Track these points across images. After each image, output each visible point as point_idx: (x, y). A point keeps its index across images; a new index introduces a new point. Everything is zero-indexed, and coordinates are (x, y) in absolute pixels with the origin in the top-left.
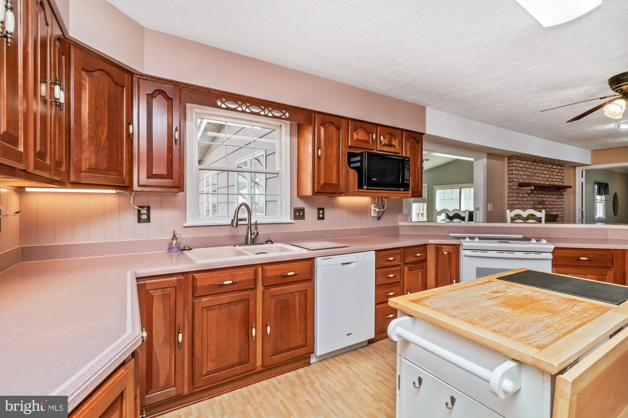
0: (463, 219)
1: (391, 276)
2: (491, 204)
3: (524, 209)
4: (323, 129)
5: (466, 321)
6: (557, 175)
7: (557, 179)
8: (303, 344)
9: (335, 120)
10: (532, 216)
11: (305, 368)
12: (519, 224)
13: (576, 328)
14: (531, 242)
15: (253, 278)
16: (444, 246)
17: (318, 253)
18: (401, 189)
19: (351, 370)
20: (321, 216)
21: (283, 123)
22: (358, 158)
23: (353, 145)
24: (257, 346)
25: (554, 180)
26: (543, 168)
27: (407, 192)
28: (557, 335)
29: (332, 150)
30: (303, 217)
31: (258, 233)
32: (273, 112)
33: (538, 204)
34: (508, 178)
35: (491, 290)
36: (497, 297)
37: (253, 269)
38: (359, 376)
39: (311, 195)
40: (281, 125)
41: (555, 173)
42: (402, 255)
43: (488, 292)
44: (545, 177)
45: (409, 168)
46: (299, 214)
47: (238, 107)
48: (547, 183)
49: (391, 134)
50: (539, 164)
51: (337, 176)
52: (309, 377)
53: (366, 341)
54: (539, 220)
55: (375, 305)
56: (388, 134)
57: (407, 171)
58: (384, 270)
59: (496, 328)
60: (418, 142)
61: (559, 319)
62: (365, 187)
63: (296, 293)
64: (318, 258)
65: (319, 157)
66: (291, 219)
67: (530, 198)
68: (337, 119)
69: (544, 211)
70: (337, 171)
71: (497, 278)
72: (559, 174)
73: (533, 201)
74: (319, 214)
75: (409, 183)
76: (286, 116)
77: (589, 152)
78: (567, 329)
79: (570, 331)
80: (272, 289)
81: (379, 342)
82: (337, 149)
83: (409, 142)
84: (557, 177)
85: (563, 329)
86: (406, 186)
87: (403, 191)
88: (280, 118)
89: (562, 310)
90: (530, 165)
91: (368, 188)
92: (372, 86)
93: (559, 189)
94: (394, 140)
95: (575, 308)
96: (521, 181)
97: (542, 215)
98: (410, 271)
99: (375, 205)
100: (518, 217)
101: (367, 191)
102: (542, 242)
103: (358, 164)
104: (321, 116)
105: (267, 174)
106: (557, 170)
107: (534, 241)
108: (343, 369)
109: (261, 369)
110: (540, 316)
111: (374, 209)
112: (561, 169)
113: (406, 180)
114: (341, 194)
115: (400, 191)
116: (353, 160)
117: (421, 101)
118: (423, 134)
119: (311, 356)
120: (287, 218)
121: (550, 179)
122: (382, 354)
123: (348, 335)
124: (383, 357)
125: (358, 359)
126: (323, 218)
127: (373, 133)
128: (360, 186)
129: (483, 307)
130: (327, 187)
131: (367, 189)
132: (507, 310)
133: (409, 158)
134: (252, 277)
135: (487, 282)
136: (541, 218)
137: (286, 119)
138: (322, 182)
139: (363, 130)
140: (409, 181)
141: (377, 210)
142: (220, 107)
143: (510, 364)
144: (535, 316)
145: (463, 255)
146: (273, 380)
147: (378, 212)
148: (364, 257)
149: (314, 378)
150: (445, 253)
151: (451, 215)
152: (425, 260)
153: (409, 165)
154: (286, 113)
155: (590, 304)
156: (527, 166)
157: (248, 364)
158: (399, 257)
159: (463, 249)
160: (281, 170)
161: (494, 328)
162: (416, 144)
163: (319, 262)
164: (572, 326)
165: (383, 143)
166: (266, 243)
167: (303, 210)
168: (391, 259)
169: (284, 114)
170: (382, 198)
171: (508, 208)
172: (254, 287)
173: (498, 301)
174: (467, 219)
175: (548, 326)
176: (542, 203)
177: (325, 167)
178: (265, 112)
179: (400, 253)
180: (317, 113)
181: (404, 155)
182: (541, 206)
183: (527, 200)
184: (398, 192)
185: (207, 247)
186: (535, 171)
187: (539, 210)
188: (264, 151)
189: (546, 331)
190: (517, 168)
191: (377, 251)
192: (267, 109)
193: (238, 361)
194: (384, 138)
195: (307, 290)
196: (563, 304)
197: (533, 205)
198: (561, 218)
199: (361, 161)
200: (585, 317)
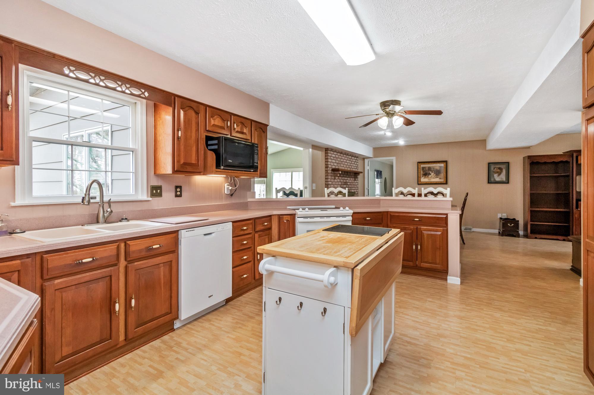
0: (296, 195)
1: (245, 242)
2: (315, 184)
3: (336, 188)
4: (183, 112)
5: (308, 252)
6: (354, 164)
7: (354, 166)
8: (168, 312)
9: (194, 105)
10: (340, 193)
11: (169, 334)
12: (333, 197)
13: (363, 248)
14: (340, 209)
15: (116, 254)
16: (284, 216)
17: (182, 226)
18: (251, 170)
19: (213, 325)
20: (178, 193)
21: (139, 101)
22: (216, 142)
23: (210, 129)
24: (120, 321)
25: (353, 167)
26: (346, 159)
27: (257, 173)
28: (354, 251)
29: (191, 132)
30: (160, 195)
31: (112, 212)
32: (131, 89)
33: (343, 185)
34: (325, 165)
35: (320, 237)
36: (323, 239)
37: (115, 245)
38: (221, 328)
39: (171, 173)
40: (136, 103)
41: (353, 163)
42: (253, 225)
43: (318, 238)
44: (348, 165)
45: (258, 153)
46: (157, 191)
47: (90, 79)
48: (349, 169)
49: (242, 123)
50: (344, 155)
51: (196, 157)
52: (175, 341)
53: (224, 300)
54: (344, 195)
55: (232, 268)
56: (240, 122)
57: (257, 155)
58: (239, 238)
59: (325, 253)
60: (264, 132)
61: (355, 245)
62: (222, 167)
63: (160, 264)
64: (182, 231)
65: (178, 138)
66: (148, 197)
67: (339, 180)
68: (196, 104)
69: (347, 189)
70: (196, 151)
71: (323, 230)
72: (355, 163)
73: (341, 182)
74: (176, 192)
75: (258, 165)
76: (145, 96)
77: (371, 149)
78: (359, 249)
79: (360, 249)
80: (136, 263)
81: (235, 300)
82: (196, 131)
83: (256, 131)
84: (354, 165)
85: (357, 249)
86: (255, 168)
87: (253, 171)
88: (139, 96)
89: (356, 241)
90: (339, 156)
91: (225, 168)
92: (227, 80)
93: (356, 174)
94: (245, 128)
95: (363, 240)
96: (334, 167)
97: (346, 191)
98: (260, 238)
99: (229, 184)
100: (332, 193)
101: (224, 171)
102: (346, 209)
103: (216, 147)
104: (181, 99)
105: (113, 151)
106: (354, 160)
107: (341, 209)
108: (207, 327)
109: (123, 343)
110: (346, 245)
111: (227, 188)
112: (356, 160)
113: (255, 163)
114: (199, 173)
115: (250, 171)
116: (210, 142)
117: (266, 99)
118: (268, 125)
119: (175, 323)
120: (143, 195)
121: (350, 167)
122: (238, 308)
123: (209, 297)
124: (239, 310)
125: (218, 316)
126: (180, 196)
127: (228, 121)
128: (218, 166)
129: (317, 245)
130: (186, 166)
131: (223, 169)
132: (329, 245)
133: (257, 144)
134: (114, 252)
135: (317, 233)
136: (345, 193)
137: (145, 98)
138: (182, 162)
139: (219, 117)
140: (258, 163)
141: (230, 188)
142: (67, 76)
143: (333, 269)
144: (344, 245)
145: (298, 222)
146: (138, 352)
147: (231, 190)
148: (223, 228)
149: (179, 340)
150: (285, 221)
151: (287, 192)
152: (270, 229)
153: (258, 150)
154: (145, 92)
155: (369, 237)
156: (337, 156)
157: (111, 340)
158: (251, 226)
159: (298, 217)
160: (136, 147)
161: (324, 253)
162: (263, 134)
163: (183, 234)
164: (361, 247)
165: (236, 130)
166: (120, 221)
167: (160, 188)
168: (245, 228)
169: (143, 93)
170: (234, 177)
171: (326, 187)
172: (117, 262)
173: (324, 241)
174: (299, 195)
175: (350, 249)
176: (346, 183)
177: (184, 148)
178: (122, 88)
179: (252, 223)
180: (177, 97)
181: (253, 142)
182: (345, 186)
183: (337, 182)
184: (249, 172)
185: (45, 229)
186: (342, 160)
187: (344, 188)
188: (109, 126)
189: (350, 250)
190: (331, 157)
191: (233, 222)
192: (124, 85)
193: (98, 340)
194: (237, 126)
195: (171, 261)
196: (357, 239)
197: (341, 185)
198: (357, 194)
199: (218, 144)
200: (367, 243)
